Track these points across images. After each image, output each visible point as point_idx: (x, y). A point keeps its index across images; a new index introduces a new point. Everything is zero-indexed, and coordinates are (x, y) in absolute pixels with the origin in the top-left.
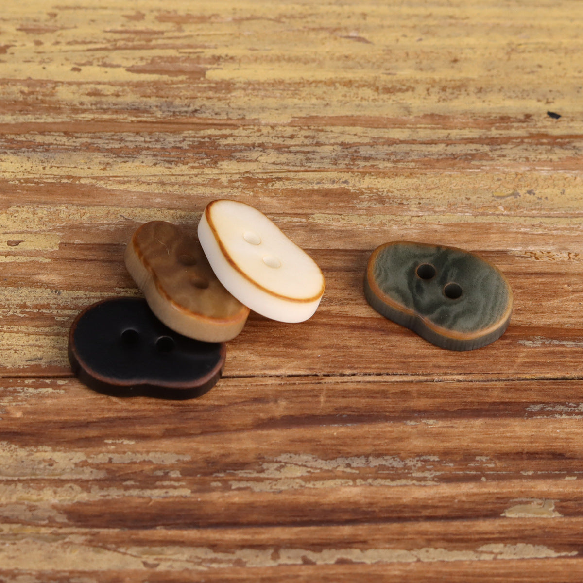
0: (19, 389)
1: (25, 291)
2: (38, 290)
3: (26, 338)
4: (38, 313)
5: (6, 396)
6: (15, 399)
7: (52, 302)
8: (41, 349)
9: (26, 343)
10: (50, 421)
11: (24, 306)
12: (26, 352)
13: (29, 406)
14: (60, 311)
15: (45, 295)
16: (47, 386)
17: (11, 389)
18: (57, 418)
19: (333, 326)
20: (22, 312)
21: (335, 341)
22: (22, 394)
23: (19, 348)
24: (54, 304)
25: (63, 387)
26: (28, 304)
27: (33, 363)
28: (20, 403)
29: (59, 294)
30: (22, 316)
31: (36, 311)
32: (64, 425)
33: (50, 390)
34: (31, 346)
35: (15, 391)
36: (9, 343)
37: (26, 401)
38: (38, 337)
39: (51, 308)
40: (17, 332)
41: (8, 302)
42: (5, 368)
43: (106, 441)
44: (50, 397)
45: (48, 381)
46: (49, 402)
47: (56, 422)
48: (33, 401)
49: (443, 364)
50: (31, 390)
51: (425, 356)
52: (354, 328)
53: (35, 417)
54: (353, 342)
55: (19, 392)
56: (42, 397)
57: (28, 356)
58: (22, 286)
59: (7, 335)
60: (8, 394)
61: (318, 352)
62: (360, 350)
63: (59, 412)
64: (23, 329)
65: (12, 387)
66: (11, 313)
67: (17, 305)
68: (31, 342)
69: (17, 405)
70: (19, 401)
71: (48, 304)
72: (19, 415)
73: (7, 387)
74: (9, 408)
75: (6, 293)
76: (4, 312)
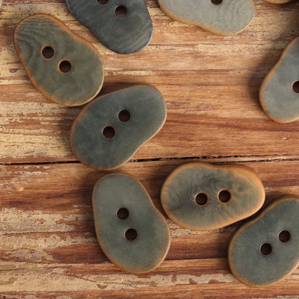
0: (21, 172)
1: (22, 104)
2: (30, 103)
3: (24, 138)
4: (30, 119)
5: (13, 177)
6: (19, 180)
7: (38, 112)
8: (33, 145)
9: (24, 141)
10: (40, 194)
11: (21, 115)
12: (24, 147)
13: (27, 184)
14: (43, 118)
15: (34, 107)
16: (37, 170)
17: (16, 172)
18: (44, 191)
19: (208, 125)
20: (21, 120)
21: (209, 135)
22: (23, 176)
23: (20, 144)
24: (40, 113)
25: (47, 171)
26: (24, 113)
27: (29, 155)
28: (22, 182)
29: (43, 106)
30: (21, 122)
31: (29, 118)
32: (49, 197)
33: (40, 173)
34: (27, 143)
35: (19, 174)
36: (14, 141)
37: (25, 180)
38: (31, 136)
39: (38, 116)
40: (19, 133)
41: (12, 113)
42: (12, 158)
43: (74, 206)
44: (39, 177)
45: (38, 167)
46: (39, 180)
47: (44, 194)
48: (30, 180)
49: (275, 149)
50: (28, 173)
51: (263, 145)
52: (221, 126)
53: (31, 191)
54: (220, 136)
55: (21, 175)
56: (34, 177)
57: (26, 150)
58: (20, 100)
59: (12, 136)
60: (15, 176)
61: (199, 143)
62: (225, 141)
63: (45, 187)
64: (22, 131)
65: (17, 171)
66: (14, 120)
67: (18, 114)
68: (27, 141)
69: (20, 183)
70: (22, 181)
71: (36, 113)
72: (21, 189)
73: (14, 172)
74: (15, 185)
75: (10, 106)
76: (10, 120)
